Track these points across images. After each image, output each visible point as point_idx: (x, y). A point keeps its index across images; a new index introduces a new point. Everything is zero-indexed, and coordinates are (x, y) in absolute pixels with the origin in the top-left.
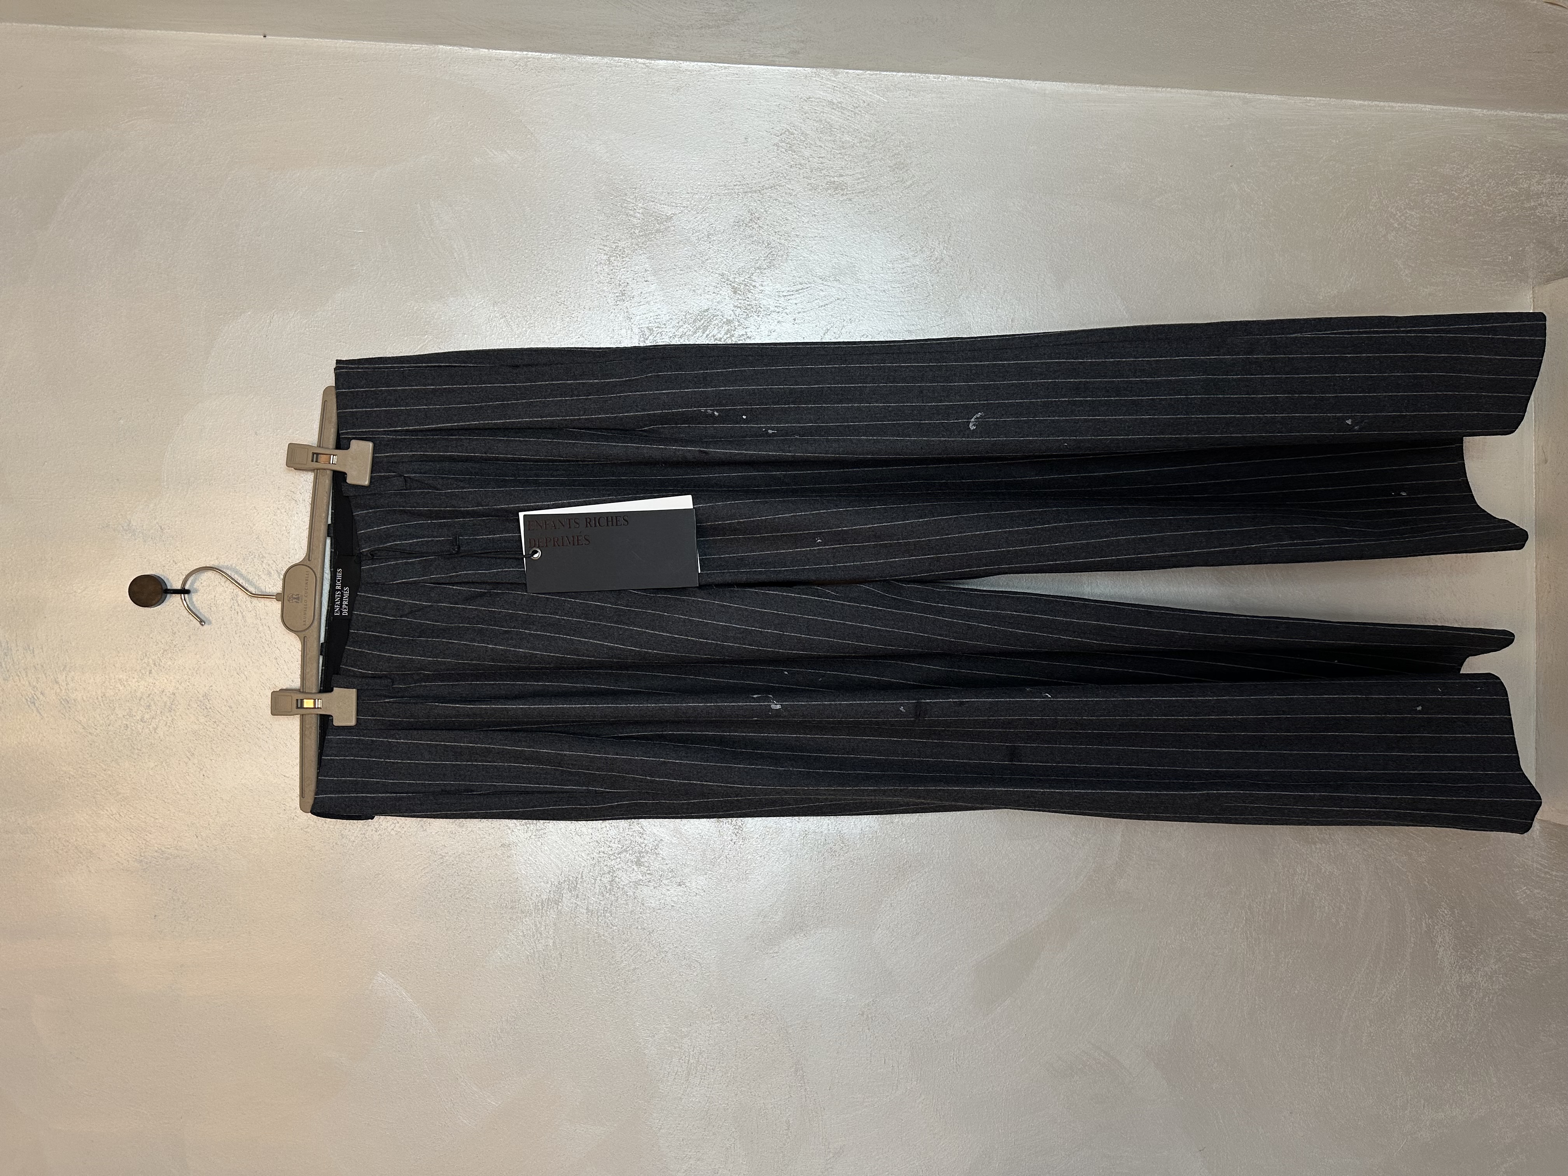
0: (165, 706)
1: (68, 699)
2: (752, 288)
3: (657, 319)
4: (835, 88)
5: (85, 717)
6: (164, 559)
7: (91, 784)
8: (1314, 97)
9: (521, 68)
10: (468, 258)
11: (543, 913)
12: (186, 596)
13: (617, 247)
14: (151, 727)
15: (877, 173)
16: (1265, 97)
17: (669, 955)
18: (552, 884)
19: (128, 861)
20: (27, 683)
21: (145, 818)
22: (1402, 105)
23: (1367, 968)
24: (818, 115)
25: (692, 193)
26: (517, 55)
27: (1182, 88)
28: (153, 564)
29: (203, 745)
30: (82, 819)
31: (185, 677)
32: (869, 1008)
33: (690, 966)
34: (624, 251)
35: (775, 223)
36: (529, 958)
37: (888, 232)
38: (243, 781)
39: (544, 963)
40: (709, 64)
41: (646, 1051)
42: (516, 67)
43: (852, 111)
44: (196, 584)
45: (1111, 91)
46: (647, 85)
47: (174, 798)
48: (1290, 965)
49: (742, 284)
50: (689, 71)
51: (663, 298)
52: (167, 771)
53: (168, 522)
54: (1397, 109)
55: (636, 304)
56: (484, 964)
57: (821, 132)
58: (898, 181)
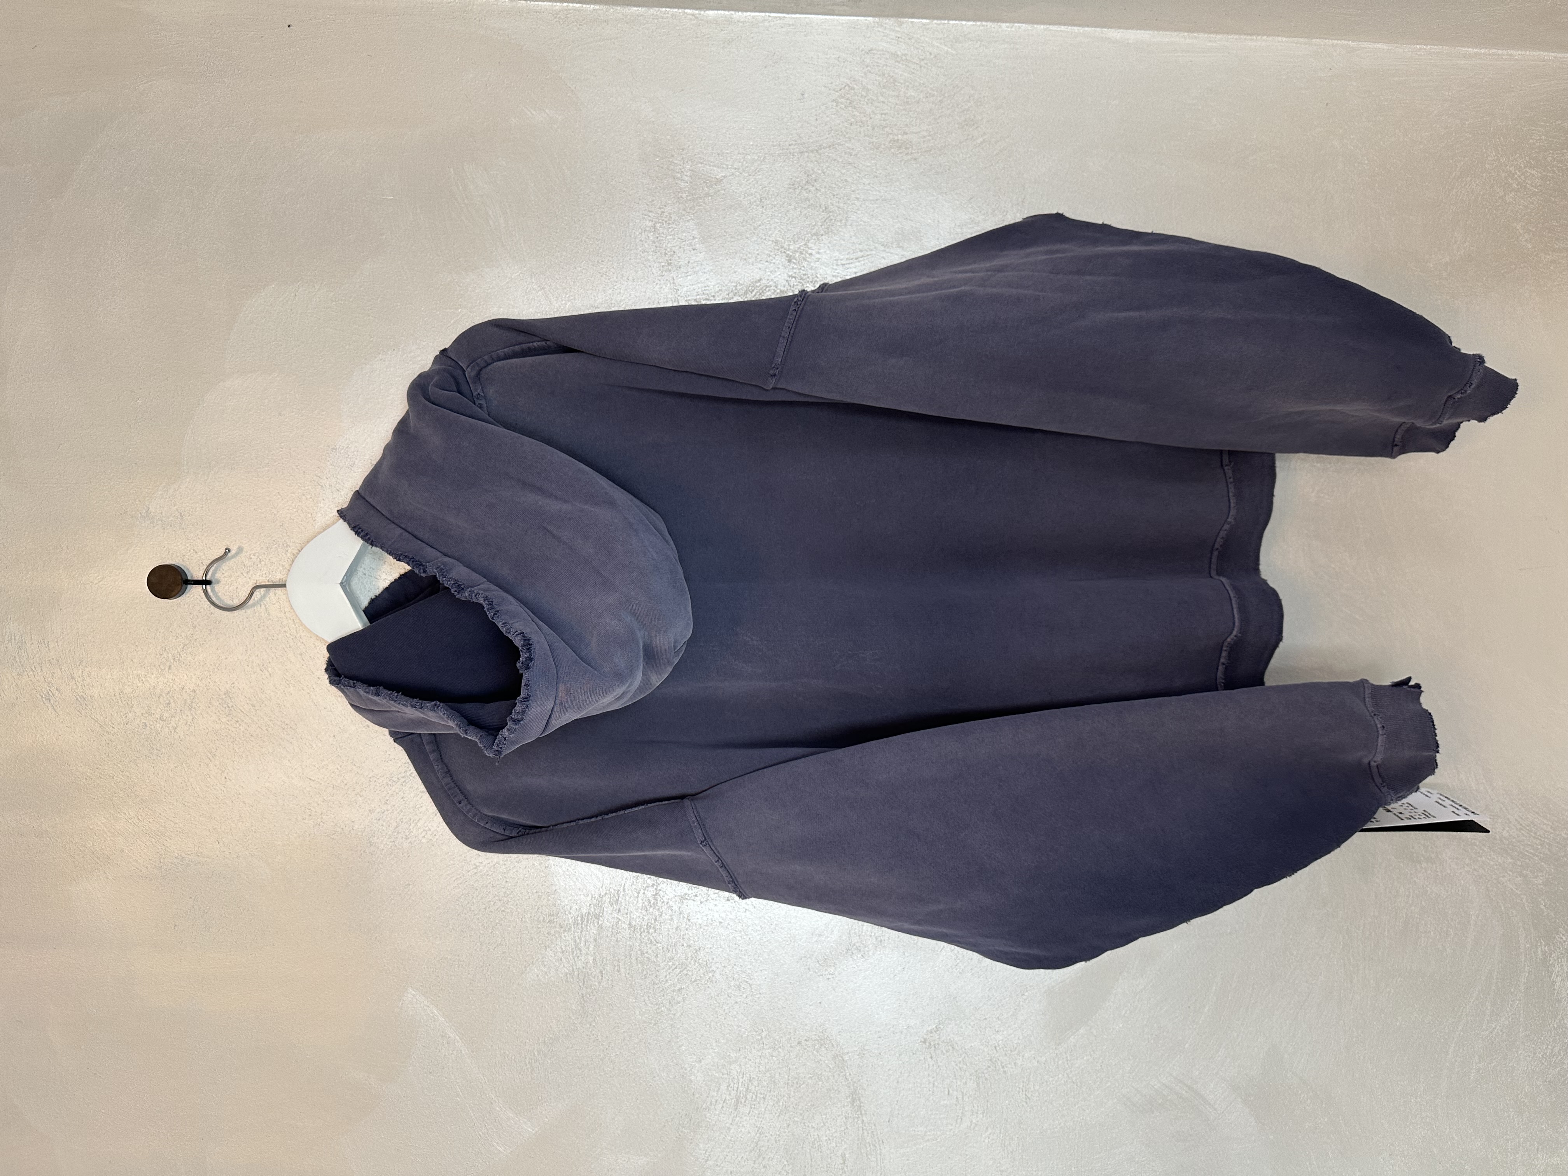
0: (185, 703)
1: (85, 696)
2: (808, 255)
3: (705, 290)
4: (900, 39)
5: (102, 715)
6: (184, 547)
7: (108, 786)
8: (1425, 45)
9: (560, 21)
10: (504, 225)
11: (582, 927)
12: (208, 586)
13: (663, 212)
14: (170, 726)
15: (945, 131)
16: (1371, 45)
17: (717, 975)
18: (592, 897)
19: (147, 867)
20: (43, 679)
21: (164, 822)
22: (1523, 53)
23: (1477, 999)
24: (880, 68)
25: (743, 154)
26: (557, 7)
27: (1278, 36)
28: (173, 554)
29: (224, 746)
30: (99, 823)
31: (206, 673)
32: (932, 1035)
33: (739, 987)
34: (671, 217)
35: (834, 185)
36: (568, 976)
37: (957, 194)
38: (267, 785)
39: (584, 982)
40: (763, 14)
41: (693, 1078)
42: (555, 20)
43: (917, 64)
44: (217, 575)
45: (1202, 40)
46: (696, 37)
47: (195, 801)
48: (1391, 994)
49: (797, 252)
50: (742, 22)
51: (711, 268)
52: (187, 773)
53: (188, 508)
54: (1516, 57)
55: (683, 275)
56: (521, 982)
57: (884, 87)
58: (967, 139)
